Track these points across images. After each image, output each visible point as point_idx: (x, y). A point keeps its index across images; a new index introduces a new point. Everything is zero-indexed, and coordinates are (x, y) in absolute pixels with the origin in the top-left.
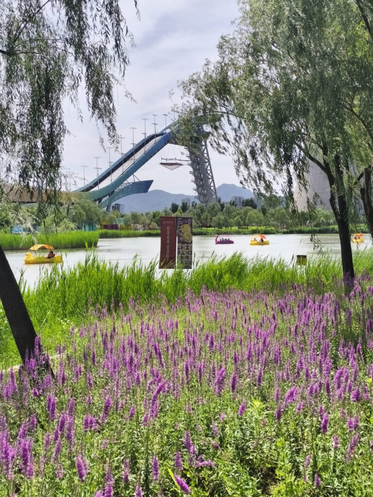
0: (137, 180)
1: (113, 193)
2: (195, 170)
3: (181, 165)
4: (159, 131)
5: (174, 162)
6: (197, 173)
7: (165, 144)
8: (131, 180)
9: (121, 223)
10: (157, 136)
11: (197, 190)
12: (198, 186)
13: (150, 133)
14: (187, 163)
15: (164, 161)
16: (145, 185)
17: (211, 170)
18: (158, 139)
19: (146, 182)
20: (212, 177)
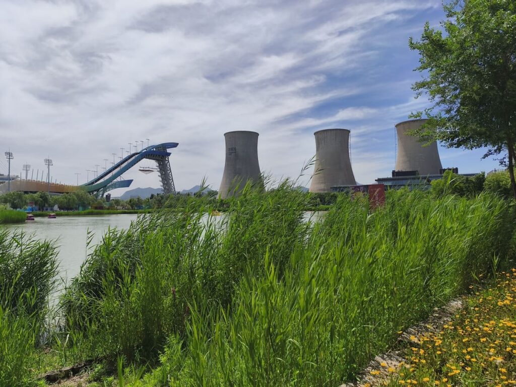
0: (122, 180)
1: (106, 186)
2: (162, 174)
3: (153, 171)
4: (139, 151)
5: (148, 169)
6: (163, 176)
7: (142, 159)
8: (118, 179)
9: (106, 205)
10: (137, 154)
11: (163, 186)
12: (164, 184)
13: (133, 152)
14: (156, 170)
15: (141, 169)
16: (128, 183)
17: (171, 175)
18: (136, 156)
19: (128, 181)
20: (172, 178)
